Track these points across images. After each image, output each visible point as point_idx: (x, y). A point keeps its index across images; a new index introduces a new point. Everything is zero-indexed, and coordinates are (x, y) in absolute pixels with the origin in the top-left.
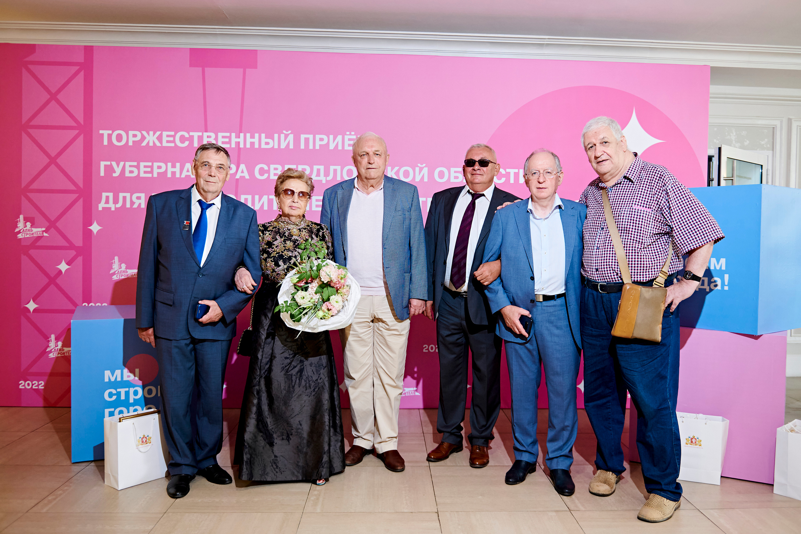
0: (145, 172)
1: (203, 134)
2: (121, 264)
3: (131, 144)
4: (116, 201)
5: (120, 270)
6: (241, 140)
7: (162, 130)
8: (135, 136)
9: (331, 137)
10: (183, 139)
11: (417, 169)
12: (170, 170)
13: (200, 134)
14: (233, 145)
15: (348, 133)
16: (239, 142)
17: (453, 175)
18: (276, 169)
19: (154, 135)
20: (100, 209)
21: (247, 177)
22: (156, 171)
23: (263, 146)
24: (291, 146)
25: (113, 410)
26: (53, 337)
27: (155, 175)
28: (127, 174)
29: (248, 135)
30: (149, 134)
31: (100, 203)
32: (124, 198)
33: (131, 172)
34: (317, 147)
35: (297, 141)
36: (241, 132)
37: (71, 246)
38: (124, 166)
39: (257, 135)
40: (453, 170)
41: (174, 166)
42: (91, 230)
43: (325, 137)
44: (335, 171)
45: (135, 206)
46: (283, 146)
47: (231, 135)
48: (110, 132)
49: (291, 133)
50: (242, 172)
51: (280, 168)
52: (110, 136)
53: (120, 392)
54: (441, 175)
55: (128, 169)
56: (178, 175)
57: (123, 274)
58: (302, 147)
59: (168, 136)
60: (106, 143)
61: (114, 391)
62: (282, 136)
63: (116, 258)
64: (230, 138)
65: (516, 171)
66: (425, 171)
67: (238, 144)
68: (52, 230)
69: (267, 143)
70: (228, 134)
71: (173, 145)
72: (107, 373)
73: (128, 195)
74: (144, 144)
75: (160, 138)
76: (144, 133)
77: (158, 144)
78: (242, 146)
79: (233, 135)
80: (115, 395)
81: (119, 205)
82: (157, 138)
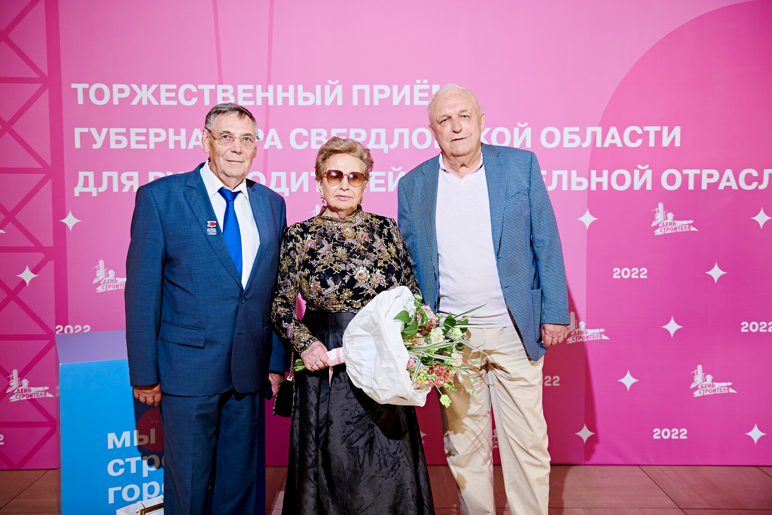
0: (138, 142)
1: (216, 87)
2: (107, 271)
3: (116, 102)
4: (98, 183)
5: (107, 279)
6: (270, 95)
7: (160, 82)
8: (121, 91)
9: (395, 87)
10: (188, 95)
11: (516, 130)
12: (172, 138)
13: (213, 87)
14: (259, 103)
15: (418, 81)
16: (267, 98)
17: (567, 137)
18: (319, 135)
19: (148, 89)
20: (77, 194)
21: (280, 147)
22: (153, 140)
23: (301, 103)
24: (340, 102)
25: (119, 488)
26: (15, 373)
27: (152, 146)
28: (113, 146)
29: (280, 88)
30: (141, 89)
31: (76, 187)
32: (110, 179)
33: (118, 142)
34: (376, 103)
35: (347, 94)
36: (269, 83)
37: (38, 247)
38: (108, 135)
39: (291, 88)
40: (566, 130)
41: (177, 133)
42: (64, 225)
43: (386, 88)
44: (401, 135)
45: (126, 190)
46: (328, 101)
47: (255, 87)
48: (86, 86)
49: (339, 84)
50: (273, 140)
51: (324, 132)
52: (86, 92)
53: (129, 463)
54: (550, 137)
55: (113, 138)
56: (183, 146)
57: (112, 284)
58: (355, 102)
59: (168, 91)
60: (81, 101)
61: (121, 462)
62: (327, 88)
63: (101, 263)
64: (254, 91)
65: (658, 128)
66: (528, 132)
67: (265, 100)
68: (10, 225)
69: (306, 99)
70: (251, 87)
71: (174, 103)
72: (112, 437)
73: (115, 174)
74: (135, 102)
75: (157, 94)
76: (135, 87)
77: (154, 102)
78: (271, 103)
79: (259, 87)
80: (122, 467)
81: (103, 189)
82: (153, 94)
